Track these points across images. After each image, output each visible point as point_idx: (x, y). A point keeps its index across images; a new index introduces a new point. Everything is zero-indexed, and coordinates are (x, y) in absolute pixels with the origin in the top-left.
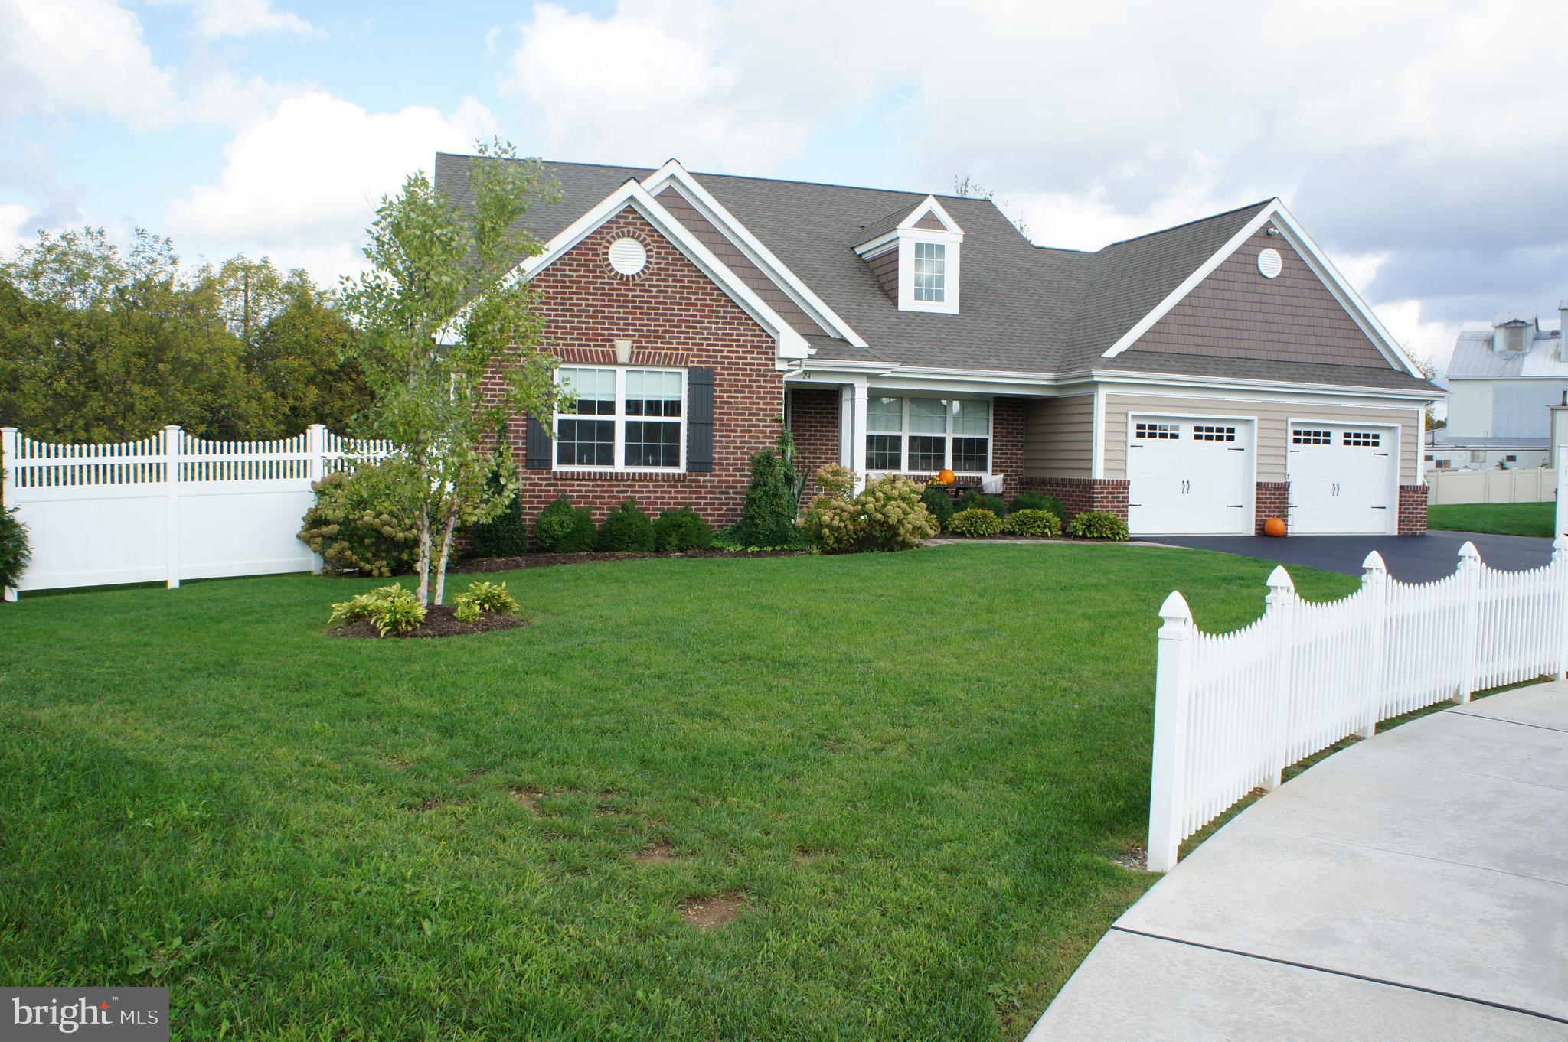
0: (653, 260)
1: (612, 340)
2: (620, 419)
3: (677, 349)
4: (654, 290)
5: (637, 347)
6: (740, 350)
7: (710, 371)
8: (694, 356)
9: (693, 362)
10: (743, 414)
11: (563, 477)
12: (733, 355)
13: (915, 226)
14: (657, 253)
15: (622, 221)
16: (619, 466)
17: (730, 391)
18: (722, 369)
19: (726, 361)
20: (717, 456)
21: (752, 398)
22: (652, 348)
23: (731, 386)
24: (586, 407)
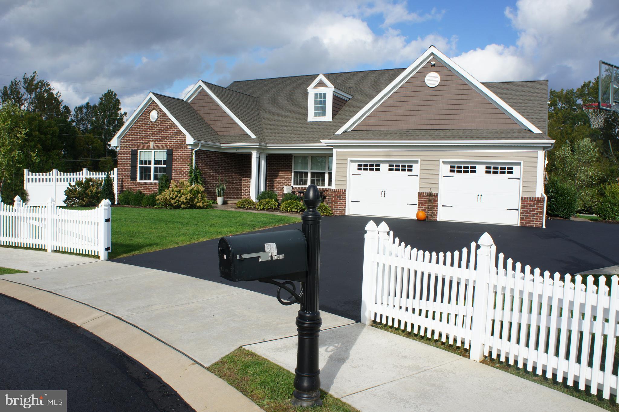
0: (159, 116)
1: (149, 142)
2: (153, 166)
3: (164, 143)
4: (159, 125)
5: (155, 144)
6: (180, 142)
7: (172, 150)
8: (168, 145)
9: (168, 147)
10: (180, 164)
11: (141, 183)
12: (178, 144)
13: (315, 87)
14: (160, 114)
15: (152, 105)
16: (152, 181)
17: (177, 156)
18: (175, 149)
19: (176, 146)
20: (173, 177)
21: (182, 158)
22: (159, 144)
23: (177, 154)
24: (145, 162)
